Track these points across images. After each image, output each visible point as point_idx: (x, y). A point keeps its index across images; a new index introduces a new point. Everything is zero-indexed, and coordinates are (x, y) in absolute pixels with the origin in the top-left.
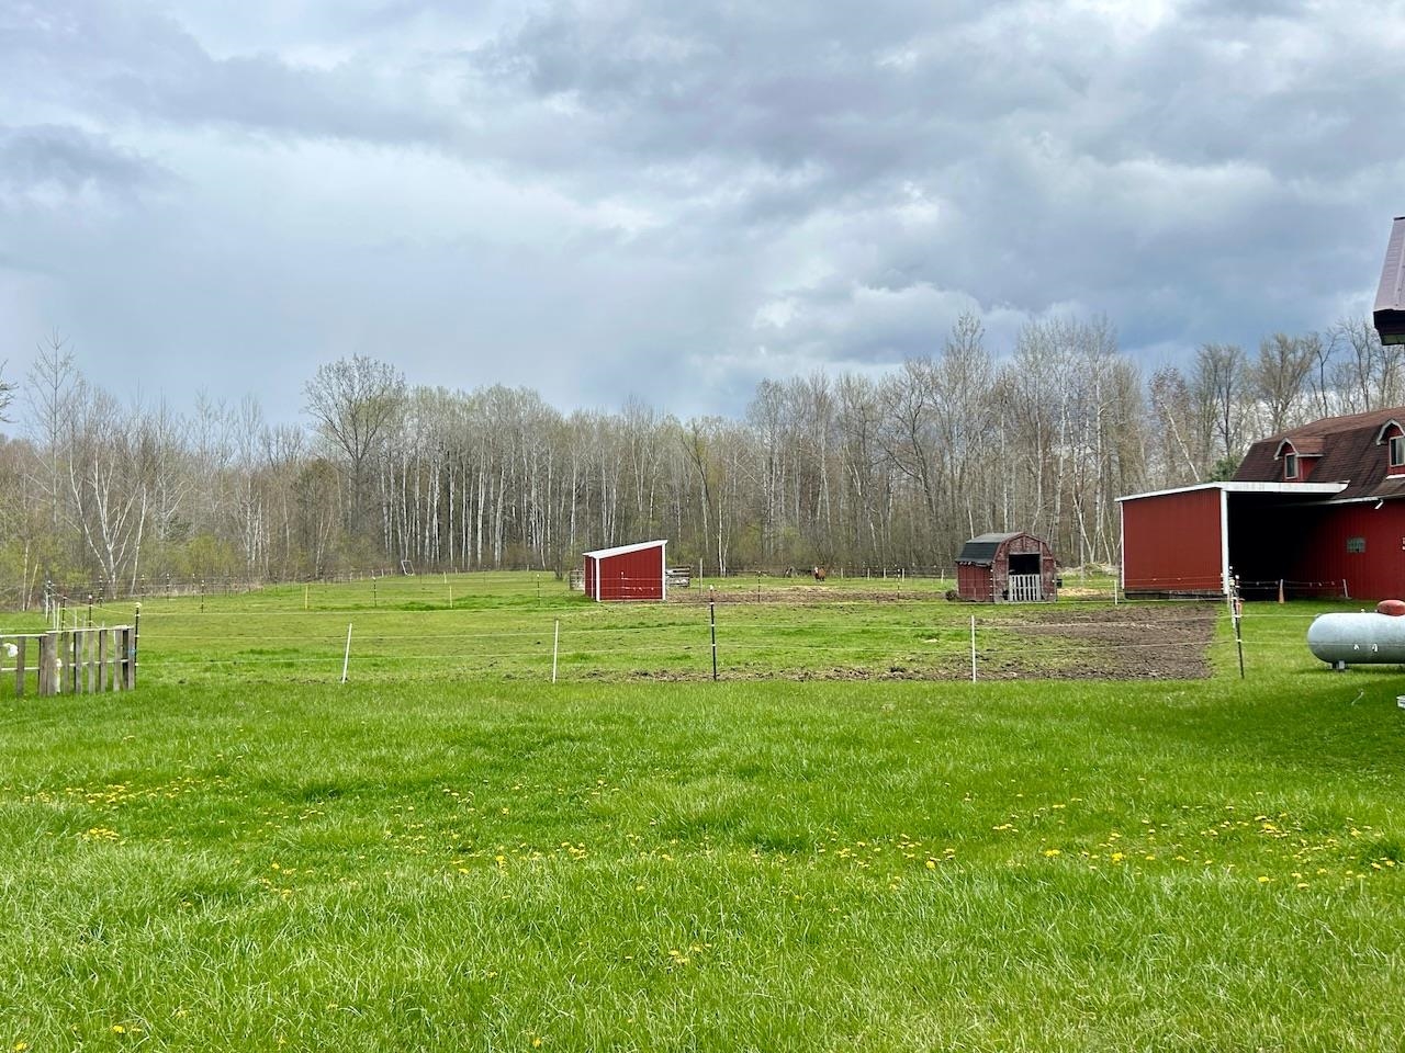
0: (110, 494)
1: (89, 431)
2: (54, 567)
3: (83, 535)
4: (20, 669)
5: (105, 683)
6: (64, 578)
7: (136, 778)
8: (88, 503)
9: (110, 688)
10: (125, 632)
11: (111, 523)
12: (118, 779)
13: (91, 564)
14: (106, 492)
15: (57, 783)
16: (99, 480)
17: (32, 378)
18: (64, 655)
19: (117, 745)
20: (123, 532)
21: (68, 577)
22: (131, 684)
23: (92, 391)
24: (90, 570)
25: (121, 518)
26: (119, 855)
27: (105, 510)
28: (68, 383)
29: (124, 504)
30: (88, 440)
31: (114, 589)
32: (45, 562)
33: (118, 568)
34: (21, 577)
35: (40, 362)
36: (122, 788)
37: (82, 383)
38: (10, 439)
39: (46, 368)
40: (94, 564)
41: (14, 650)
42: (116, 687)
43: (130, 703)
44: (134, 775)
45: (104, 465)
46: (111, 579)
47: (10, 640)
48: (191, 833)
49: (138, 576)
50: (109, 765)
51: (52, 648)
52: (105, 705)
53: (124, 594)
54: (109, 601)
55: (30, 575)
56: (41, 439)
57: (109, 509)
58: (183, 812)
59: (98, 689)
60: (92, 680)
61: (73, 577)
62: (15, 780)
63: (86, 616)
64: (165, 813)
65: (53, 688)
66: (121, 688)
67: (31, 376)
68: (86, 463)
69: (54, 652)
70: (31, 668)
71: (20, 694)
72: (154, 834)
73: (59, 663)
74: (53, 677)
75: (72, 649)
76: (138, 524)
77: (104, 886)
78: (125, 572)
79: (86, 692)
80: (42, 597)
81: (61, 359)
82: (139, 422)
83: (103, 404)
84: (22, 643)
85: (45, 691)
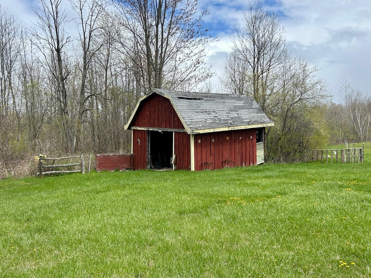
0: (360, 116)
1: (355, 101)
2: (347, 134)
3: (354, 126)
4: (337, 157)
5: (356, 160)
6: (349, 136)
7: (358, 180)
8: (355, 118)
9: (357, 162)
10: (361, 149)
11: (361, 123)
12: (354, 180)
13: (356, 133)
14: (359, 116)
15: (341, 179)
16: (357, 113)
17: (341, 90)
18: (346, 154)
19: (356, 173)
20: (364, 125)
21: (351, 137)
22: (362, 161)
23: (356, 91)
24: (356, 135)
25: (363, 122)
26: (351, 193)
27: (359, 120)
28: (349, 90)
29: (364, 119)
30: (355, 103)
31: (362, 140)
32: (345, 133)
33: (363, 134)
34: (339, 136)
35: (342, 86)
36: (355, 182)
37: (352, 90)
38: (337, 105)
39: (344, 88)
40: (357, 133)
41: (335, 153)
42: (359, 162)
43: (361, 165)
44: (358, 179)
45: (359, 110)
46: (361, 137)
47: (335, 151)
48: (368, 191)
49: (368, 136)
50: (353, 177)
51: (344, 153)
52: (355, 166)
53: (364, 140)
54: (361, 142)
55: (341, 136)
56: (343, 104)
57: (360, 120)
58: (367, 187)
59: (355, 162)
60: (353, 160)
61: (352, 136)
62: (333, 178)
63: (353, 146)
64: (363, 187)
65: (344, 161)
66: (360, 162)
67: (340, 90)
68: (354, 109)
69: (344, 154)
70: (339, 157)
71: (337, 162)
72: (360, 191)
73: (345, 156)
74: (344, 159)
75: (348, 153)
76: (368, 123)
77: (346, 197)
78: (365, 135)
79: (352, 162)
80: (344, 141)
81: (347, 85)
82: (367, 98)
83: (358, 94)
84: (337, 151)
85: (342, 162)
